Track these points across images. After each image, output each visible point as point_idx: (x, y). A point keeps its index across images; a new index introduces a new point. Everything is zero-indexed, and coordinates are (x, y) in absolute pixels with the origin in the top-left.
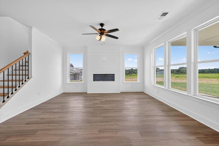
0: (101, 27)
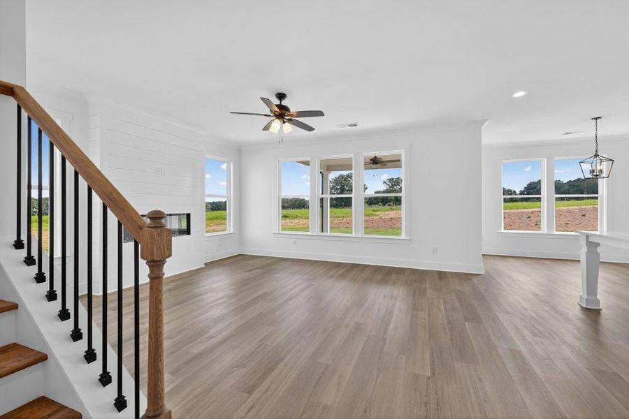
0: (278, 102)
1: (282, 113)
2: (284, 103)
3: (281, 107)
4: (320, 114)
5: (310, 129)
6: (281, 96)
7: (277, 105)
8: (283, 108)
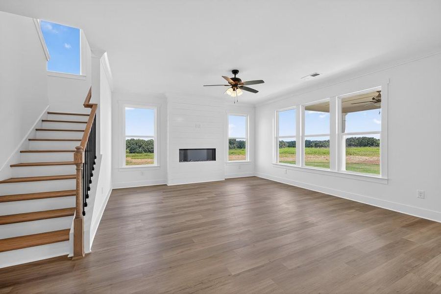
0: (233, 76)
1: (236, 83)
2: (238, 76)
3: (235, 79)
4: (262, 82)
5: (255, 91)
6: (235, 72)
7: (232, 79)
8: (236, 80)
